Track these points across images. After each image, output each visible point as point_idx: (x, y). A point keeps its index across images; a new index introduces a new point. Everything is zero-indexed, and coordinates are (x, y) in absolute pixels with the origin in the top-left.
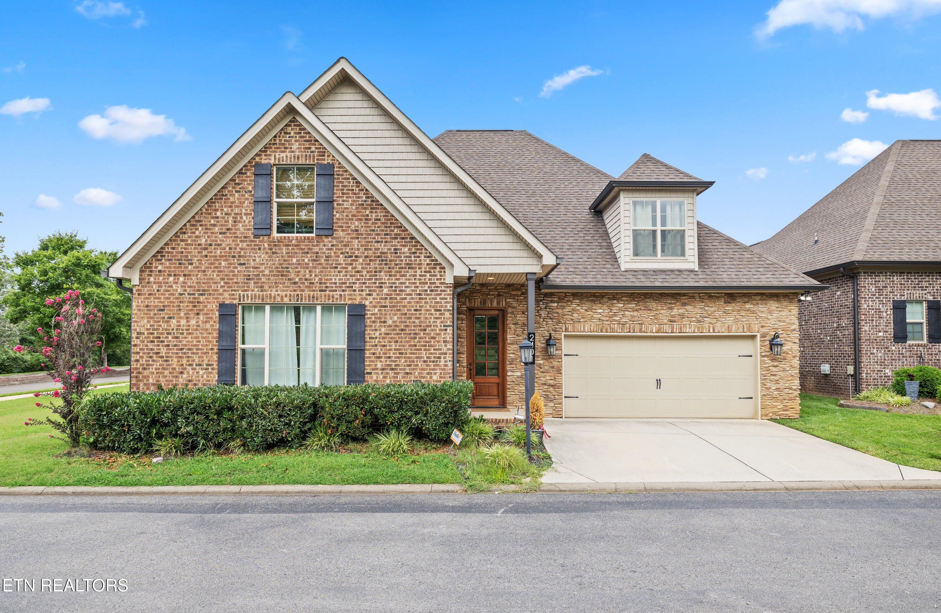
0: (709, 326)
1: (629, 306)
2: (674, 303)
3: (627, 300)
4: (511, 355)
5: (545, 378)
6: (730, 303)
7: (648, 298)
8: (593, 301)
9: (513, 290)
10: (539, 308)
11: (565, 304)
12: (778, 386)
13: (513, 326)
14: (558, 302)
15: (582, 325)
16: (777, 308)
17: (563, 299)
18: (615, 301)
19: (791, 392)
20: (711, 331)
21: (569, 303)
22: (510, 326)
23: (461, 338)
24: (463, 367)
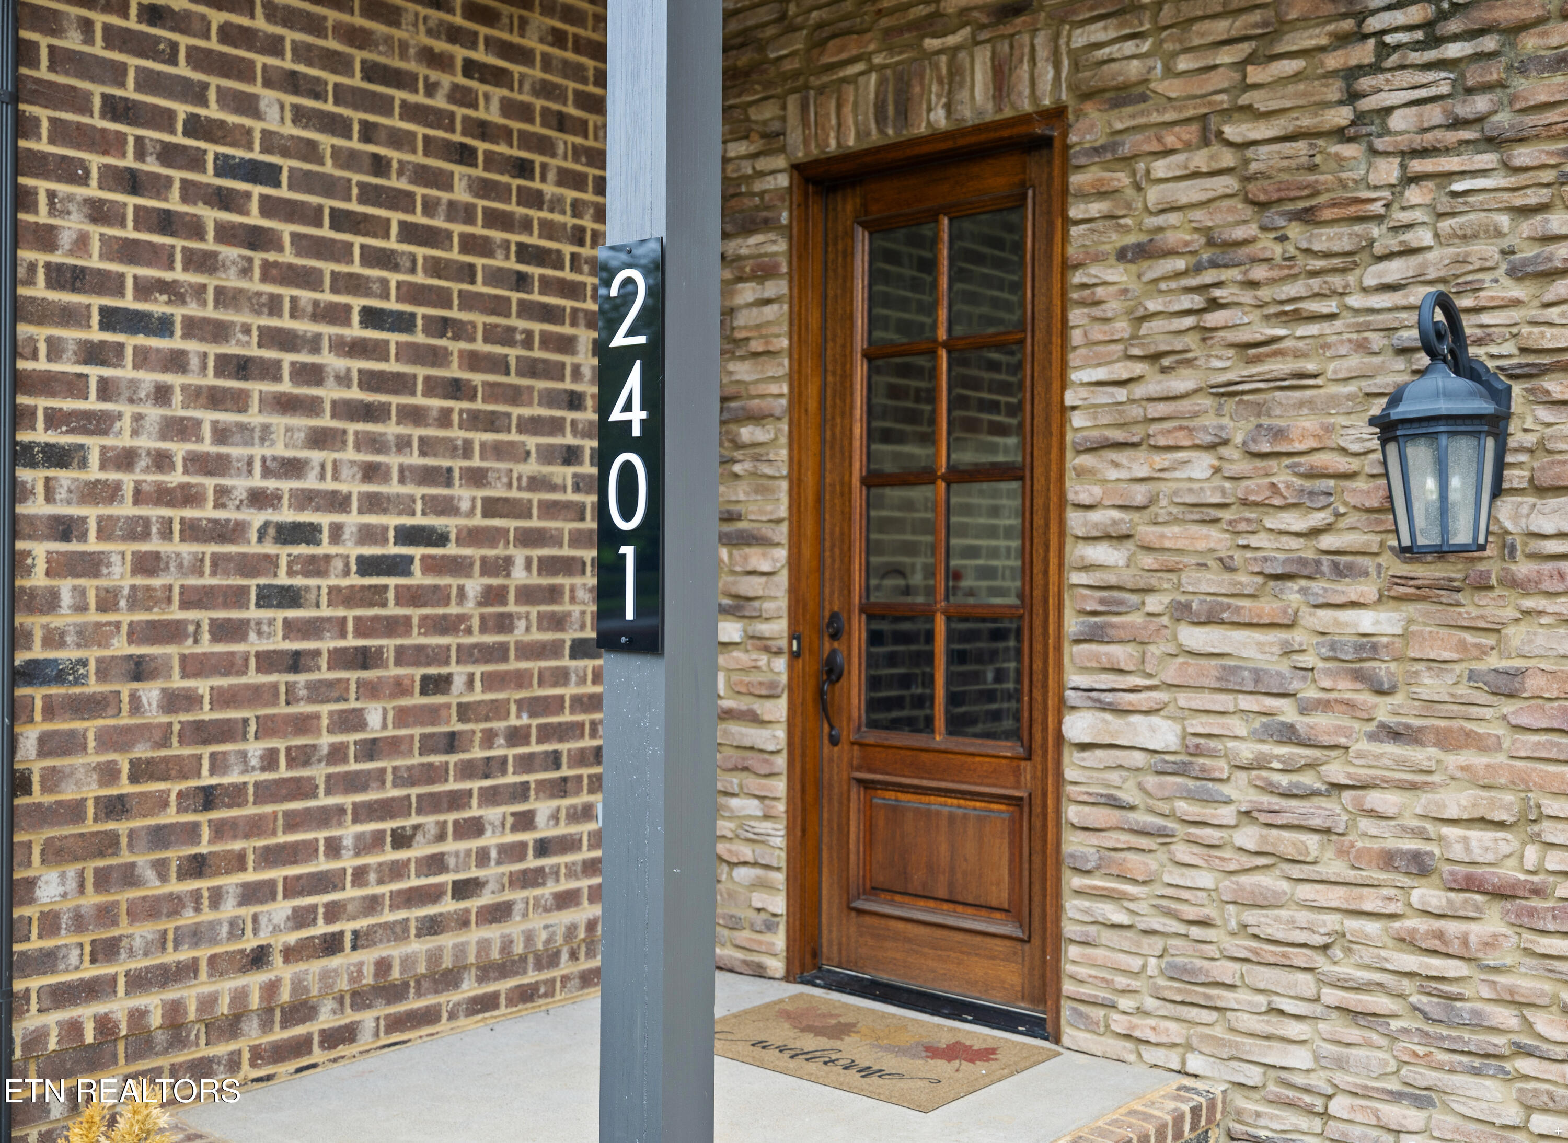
4: (1100, 553)
5: (1421, 803)
10: (1364, 53)
13: (1117, 274)
22: (1096, 272)
23: (757, 418)
24: (763, 644)
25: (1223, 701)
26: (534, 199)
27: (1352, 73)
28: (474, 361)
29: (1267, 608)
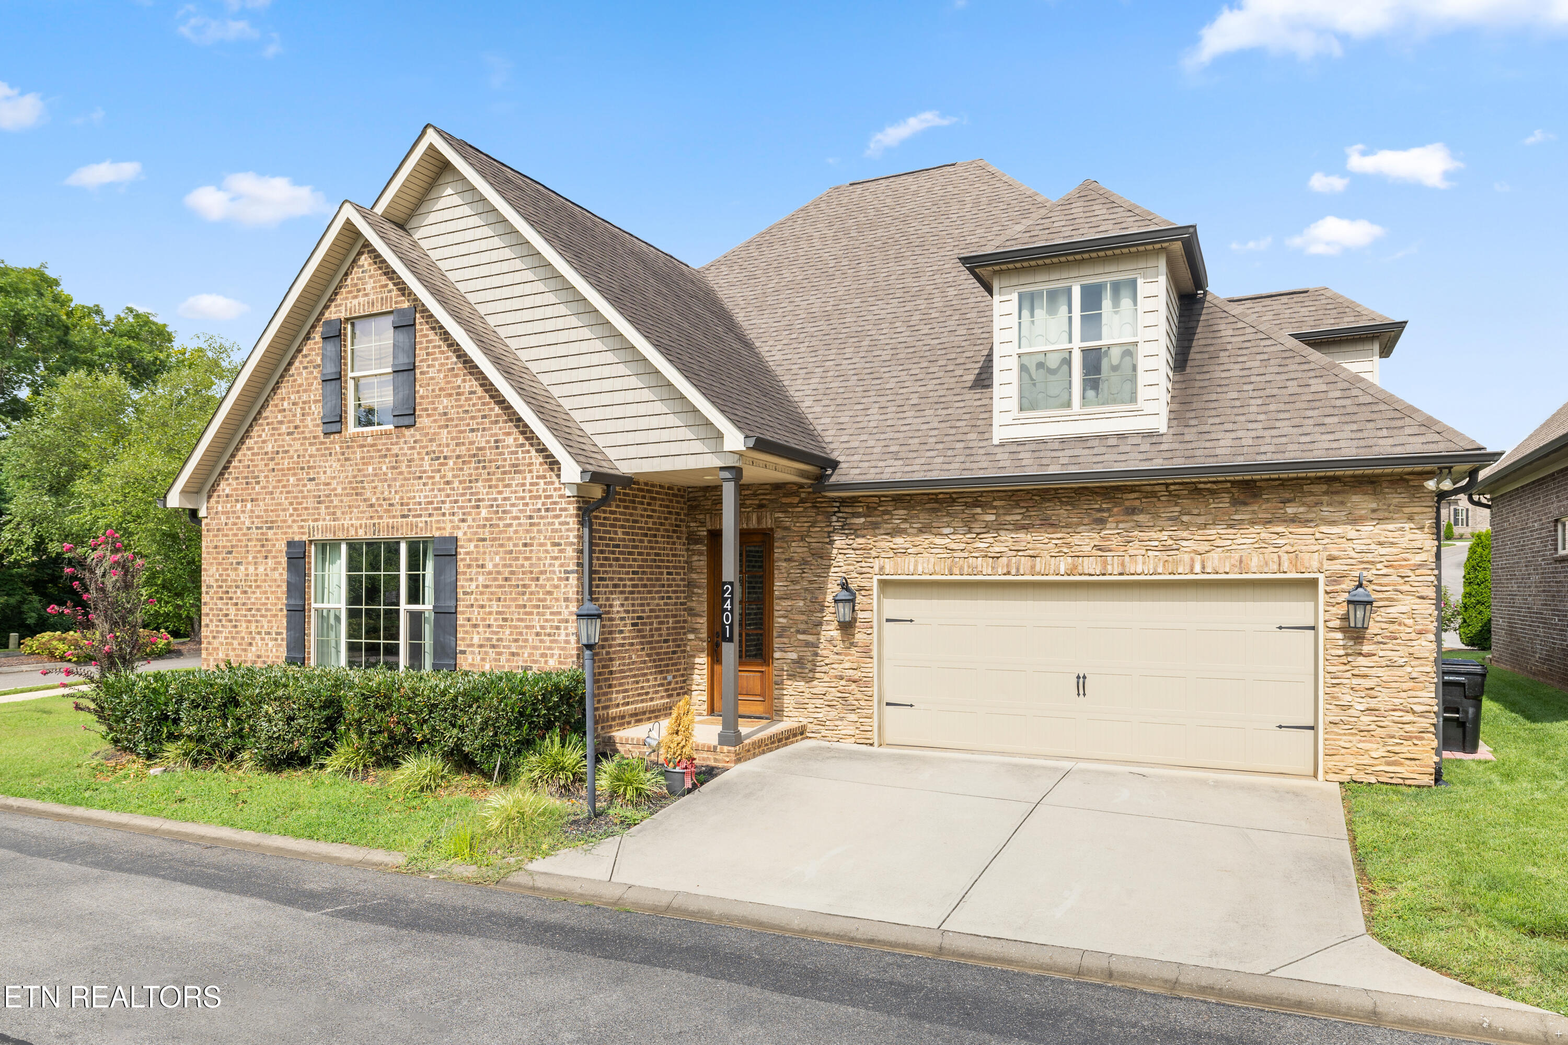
0: (1192, 560)
1: (1009, 518)
2: (1109, 510)
3: (1003, 507)
4: (781, 620)
5: (841, 666)
6: (1245, 504)
7: (1049, 500)
8: (934, 510)
9: (786, 495)
10: (831, 529)
11: (879, 519)
12: (1373, 703)
13: (784, 564)
14: (865, 516)
15: (913, 560)
16: (1374, 511)
17: (875, 509)
18: (979, 510)
19: (1409, 717)
20: (1198, 568)
21: (886, 517)
22: (780, 564)
23: (699, 587)
24: (701, 640)
25: (806, 649)
26: (657, 542)
27: (829, 532)
28: (648, 579)
29: (814, 631)
